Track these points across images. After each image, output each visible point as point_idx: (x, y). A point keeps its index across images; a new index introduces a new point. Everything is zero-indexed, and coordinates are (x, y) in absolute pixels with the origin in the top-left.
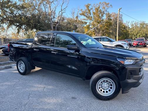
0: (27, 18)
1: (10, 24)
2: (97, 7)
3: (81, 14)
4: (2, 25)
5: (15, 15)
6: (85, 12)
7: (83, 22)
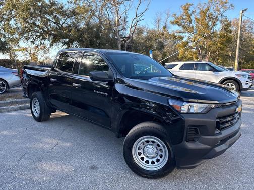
0: (78, 30)
1: (54, 41)
2: (204, 9)
3: (173, 23)
4: (43, 42)
5: (62, 25)
6: (182, 18)
7: (176, 36)
